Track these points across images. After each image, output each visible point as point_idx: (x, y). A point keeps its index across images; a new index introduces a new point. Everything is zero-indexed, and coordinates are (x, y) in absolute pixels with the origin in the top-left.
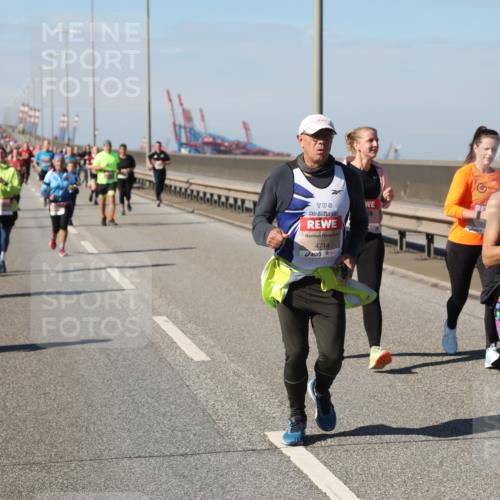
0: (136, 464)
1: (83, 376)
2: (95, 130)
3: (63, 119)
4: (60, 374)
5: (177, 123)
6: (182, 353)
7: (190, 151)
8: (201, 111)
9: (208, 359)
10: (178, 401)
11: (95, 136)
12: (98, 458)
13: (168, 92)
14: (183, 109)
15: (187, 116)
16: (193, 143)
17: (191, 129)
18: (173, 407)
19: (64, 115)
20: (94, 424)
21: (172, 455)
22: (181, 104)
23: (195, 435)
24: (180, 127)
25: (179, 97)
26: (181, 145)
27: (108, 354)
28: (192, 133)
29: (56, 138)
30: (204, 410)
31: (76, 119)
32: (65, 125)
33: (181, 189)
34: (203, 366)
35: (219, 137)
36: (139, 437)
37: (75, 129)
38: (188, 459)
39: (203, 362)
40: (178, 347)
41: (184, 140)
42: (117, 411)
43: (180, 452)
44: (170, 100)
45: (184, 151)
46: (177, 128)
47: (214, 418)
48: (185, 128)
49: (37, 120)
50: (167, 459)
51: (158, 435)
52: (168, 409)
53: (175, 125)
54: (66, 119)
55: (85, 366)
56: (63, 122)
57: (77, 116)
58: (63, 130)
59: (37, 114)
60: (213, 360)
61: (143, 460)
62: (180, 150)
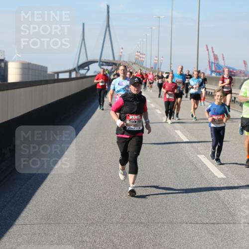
0: (189, 226)
1: (164, 182)
2: (171, 64)
3: (155, 58)
4: (153, 181)
5: (211, 61)
6: (212, 173)
7: (216, 75)
8: (223, 55)
9: (225, 177)
10: (210, 197)
11: (171, 67)
12: (171, 223)
13: (207, 46)
14: (214, 54)
15: (216, 58)
16: (218, 70)
17: (217, 64)
18: (207, 200)
19: (156, 57)
20: (169, 205)
21: (207, 223)
22: (213, 52)
23: (218, 214)
24: (212, 63)
25: (212, 48)
26: (212, 71)
27: (176, 173)
28: (218, 66)
29: (152, 68)
30: (223, 202)
31: (162, 59)
32: (157, 62)
33: (209, 92)
34: (223, 180)
35: (231, 68)
36: (191, 214)
37: (161, 63)
38: (215, 225)
39: (223, 178)
40: (210, 170)
41: (214, 69)
42: (180, 200)
43: (211, 222)
44: (208, 50)
45: (214, 75)
46: (211, 63)
47: (228, 206)
48: (215, 64)
49: (143, 59)
50: (205, 225)
51: (200, 213)
52: (205, 201)
53: (209, 62)
54: (157, 59)
55: (164, 177)
56: (156, 60)
57: (163, 57)
58: (156, 64)
59: (144, 56)
60: (227, 177)
61: (193, 225)
62: (211, 74)
